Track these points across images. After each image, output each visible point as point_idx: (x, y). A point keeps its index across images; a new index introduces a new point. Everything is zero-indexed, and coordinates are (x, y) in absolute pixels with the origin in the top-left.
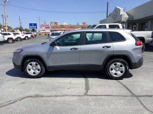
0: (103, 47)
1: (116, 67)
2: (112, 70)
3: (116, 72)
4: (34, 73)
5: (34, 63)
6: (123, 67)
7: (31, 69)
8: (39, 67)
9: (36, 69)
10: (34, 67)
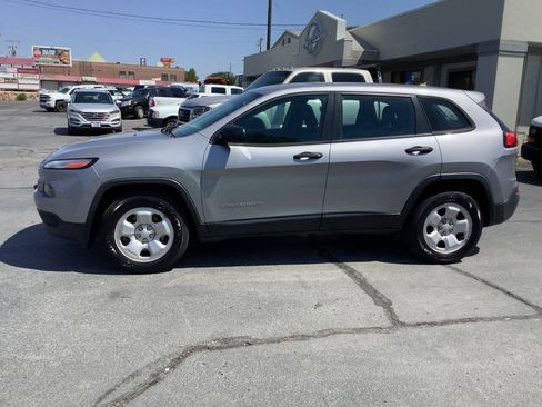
0: (409, 151)
1: (444, 221)
2: (430, 229)
3: (443, 238)
4: (145, 253)
5: (145, 213)
6: (466, 221)
7: (133, 239)
8: (166, 226)
9: (153, 236)
10: (145, 230)
